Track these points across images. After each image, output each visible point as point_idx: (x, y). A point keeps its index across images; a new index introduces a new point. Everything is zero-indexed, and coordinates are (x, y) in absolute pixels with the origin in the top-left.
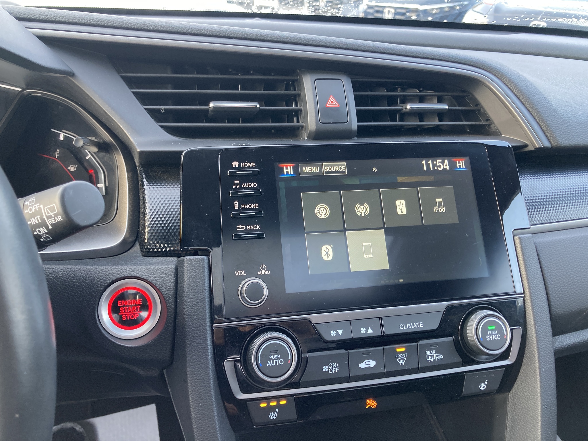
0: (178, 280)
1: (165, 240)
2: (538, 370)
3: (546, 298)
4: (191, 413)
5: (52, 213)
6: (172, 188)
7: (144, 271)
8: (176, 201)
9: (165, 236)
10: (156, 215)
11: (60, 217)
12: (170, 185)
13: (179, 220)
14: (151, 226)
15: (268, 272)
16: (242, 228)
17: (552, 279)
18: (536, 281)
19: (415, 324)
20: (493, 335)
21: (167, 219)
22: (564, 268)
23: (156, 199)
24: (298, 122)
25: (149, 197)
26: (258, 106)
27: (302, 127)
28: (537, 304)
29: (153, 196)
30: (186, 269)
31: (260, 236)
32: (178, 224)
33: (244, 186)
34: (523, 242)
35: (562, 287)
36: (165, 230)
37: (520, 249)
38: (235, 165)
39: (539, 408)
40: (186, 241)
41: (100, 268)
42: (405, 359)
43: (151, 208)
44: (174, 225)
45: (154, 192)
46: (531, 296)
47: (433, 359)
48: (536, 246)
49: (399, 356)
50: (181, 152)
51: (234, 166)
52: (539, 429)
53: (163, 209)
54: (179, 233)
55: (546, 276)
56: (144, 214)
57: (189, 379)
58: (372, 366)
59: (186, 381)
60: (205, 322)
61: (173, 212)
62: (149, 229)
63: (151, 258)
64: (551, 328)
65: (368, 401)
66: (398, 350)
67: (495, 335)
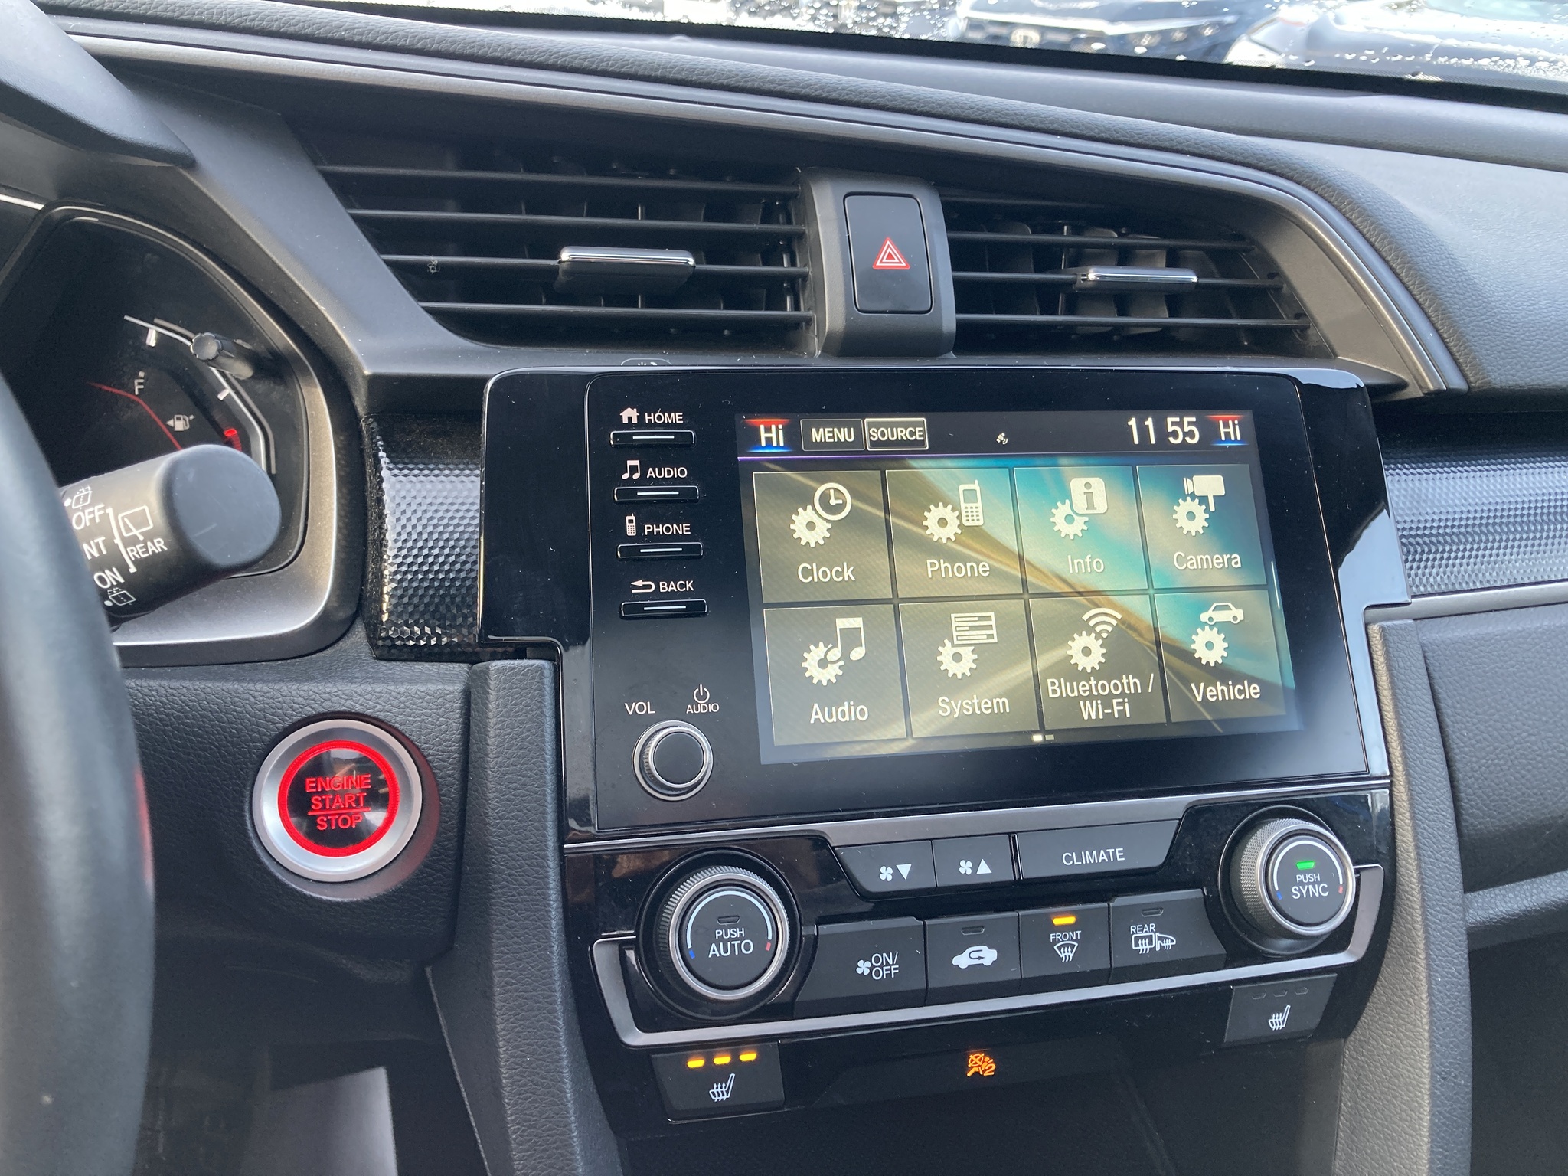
0: (472, 724)
1: (438, 615)
2: (1423, 977)
3: (1449, 789)
4: (501, 1080)
5: (137, 529)
6: (457, 476)
7: (379, 697)
8: (468, 511)
9: (437, 606)
10: (411, 549)
11: (159, 542)
12: (451, 470)
13: (475, 563)
14: (399, 577)
15: (715, 707)
16: (645, 587)
17: (1466, 739)
18: (1424, 744)
19: (1102, 851)
20: (1309, 883)
21: (441, 559)
22: (1498, 711)
23: (413, 507)
24: (797, 307)
25: (393, 499)
26: (691, 262)
27: (809, 321)
28: (1425, 805)
29: (404, 497)
30: (493, 693)
31: (695, 610)
32: (472, 575)
33: (653, 475)
34: (1390, 638)
35: (1490, 762)
36: (438, 589)
37: (1382, 659)
38: (630, 418)
39: (1426, 1080)
40: (494, 620)
41: (259, 689)
42: (1076, 945)
43: (399, 529)
44: (463, 575)
45: (409, 486)
46: (1409, 782)
47: (1148, 947)
48: (1424, 652)
49: (1058, 936)
50: (485, 380)
51: (625, 421)
52: (1424, 1136)
53: (431, 533)
54: (475, 597)
55: (1449, 730)
56: (381, 544)
57: (497, 990)
58: (987, 962)
59: (488, 995)
60: (544, 836)
61: (458, 540)
62: (394, 585)
63: (398, 663)
64: (1460, 871)
65: (972, 1057)
66: (1057, 921)
67: (1313, 884)
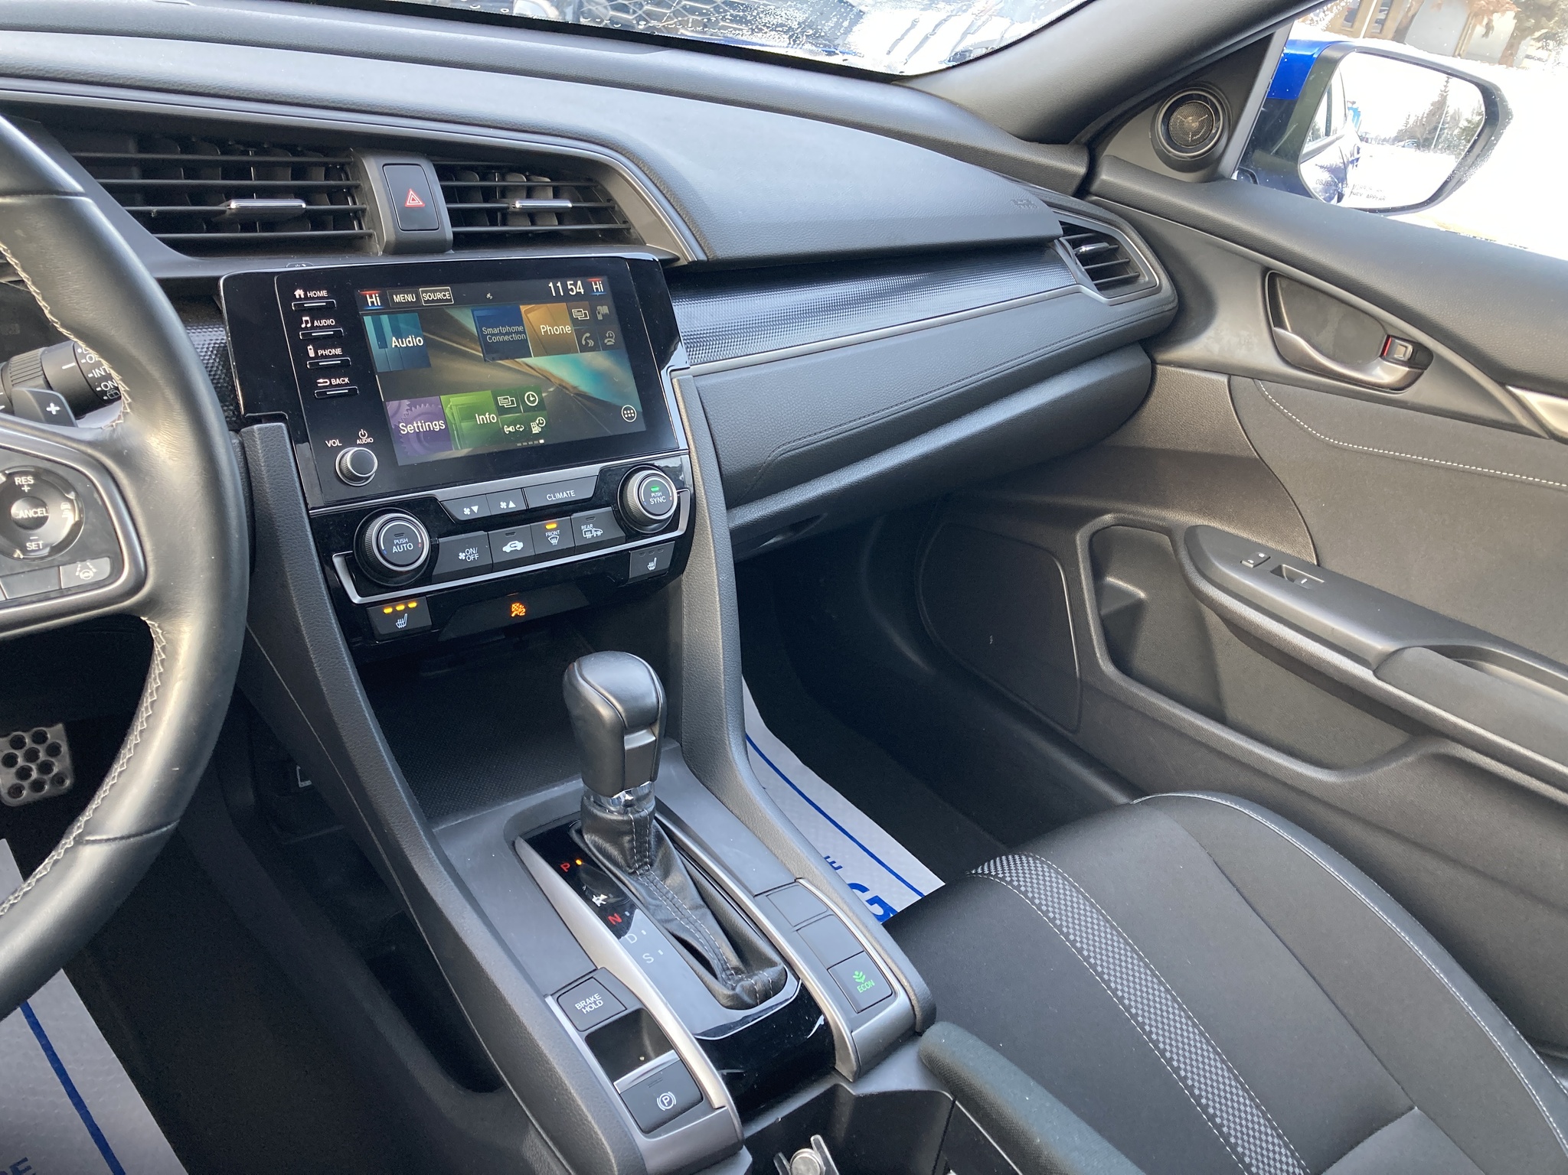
2: (710, 537)
3: (714, 452)
15: (372, 439)
16: (324, 382)
18: (701, 432)
19: (564, 494)
22: (733, 416)
24: (361, 228)
26: (303, 205)
27: (370, 236)
28: (704, 460)
30: (256, 442)
31: (352, 392)
33: (318, 324)
34: (682, 384)
35: (731, 440)
37: (680, 395)
38: (300, 295)
39: (716, 580)
40: (249, 405)
42: (558, 537)
46: (696, 451)
47: (590, 536)
48: (698, 391)
49: (549, 534)
50: (218, 278)
55: (712, 427)
57: (290, 582)
58: (519, 548)
59: (286, 585)
60: (299, 507)
64: (724, 500)
65: (513, 605)
66: (548, 527)
67: (659, 497)
